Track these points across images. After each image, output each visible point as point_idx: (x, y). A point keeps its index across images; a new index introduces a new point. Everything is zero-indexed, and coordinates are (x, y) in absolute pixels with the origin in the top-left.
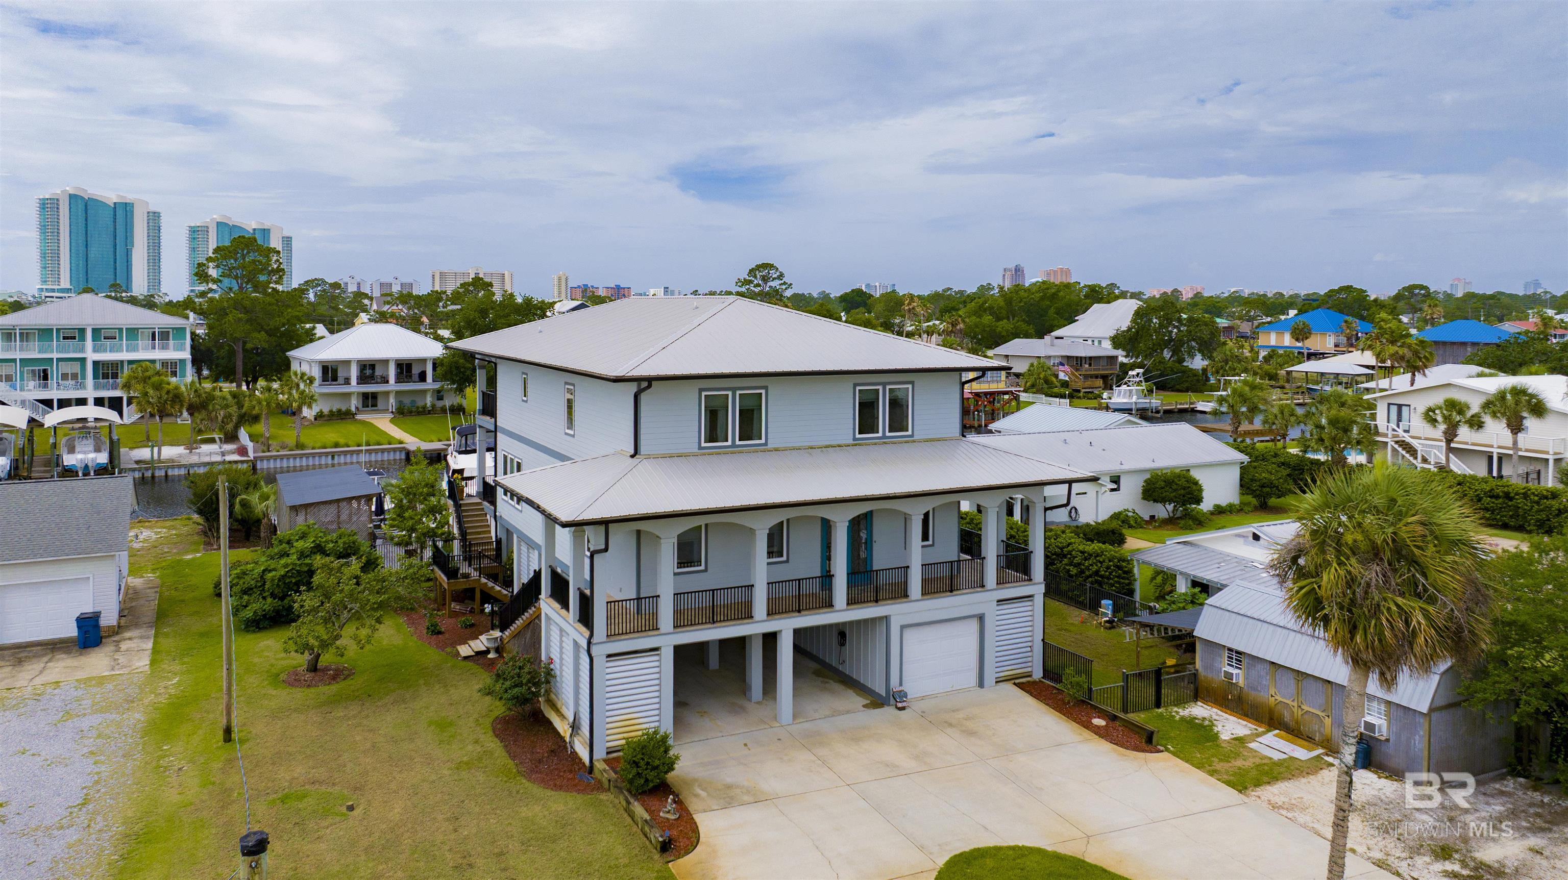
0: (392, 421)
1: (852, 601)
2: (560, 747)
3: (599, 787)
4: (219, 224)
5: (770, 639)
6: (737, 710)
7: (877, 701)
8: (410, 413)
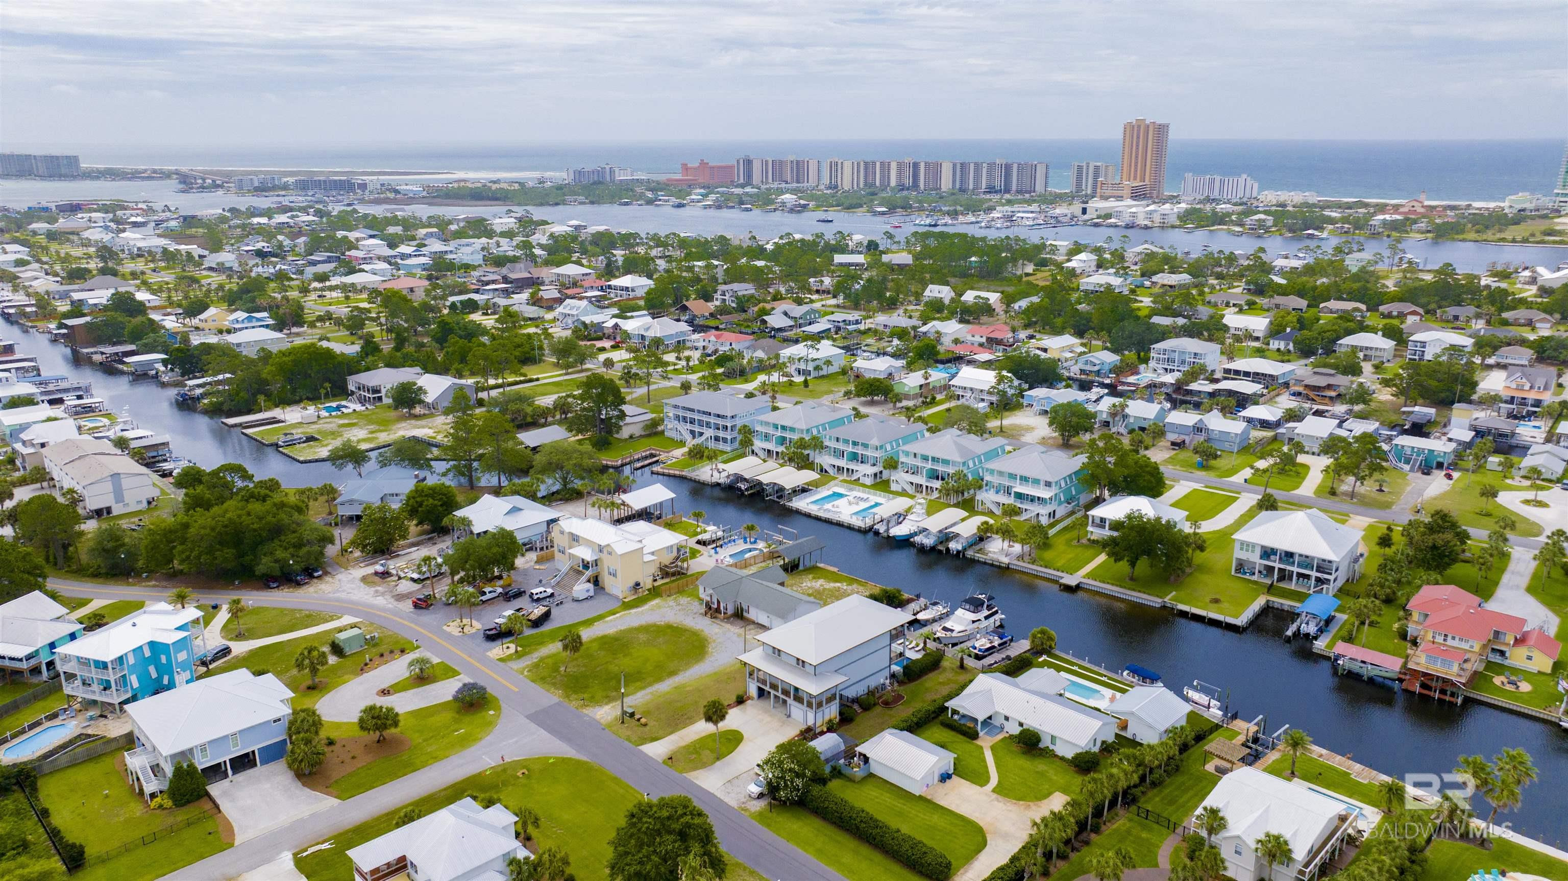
7: (786, 714)
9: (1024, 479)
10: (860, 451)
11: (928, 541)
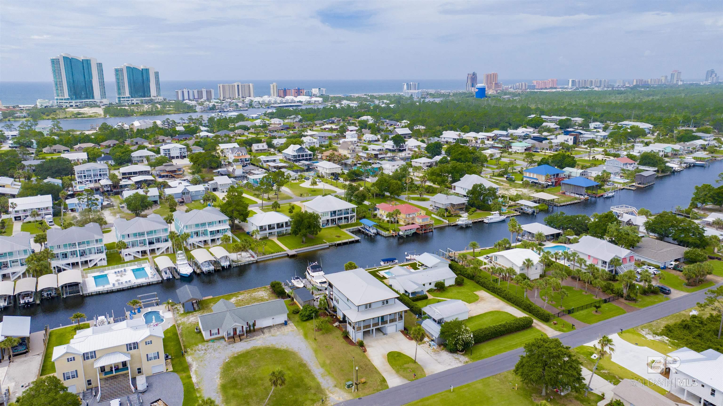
0: (278, 239)
1: (382, 324)
2: (351, 341)
3: (356, 345)
4: (127, 67)
5: (373, 330)
6: (369, 336)
7: (384, 334)
8: (281, 236)
9: (210, 224)
10: (85, 247)
11: (212, 268)
